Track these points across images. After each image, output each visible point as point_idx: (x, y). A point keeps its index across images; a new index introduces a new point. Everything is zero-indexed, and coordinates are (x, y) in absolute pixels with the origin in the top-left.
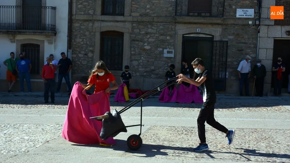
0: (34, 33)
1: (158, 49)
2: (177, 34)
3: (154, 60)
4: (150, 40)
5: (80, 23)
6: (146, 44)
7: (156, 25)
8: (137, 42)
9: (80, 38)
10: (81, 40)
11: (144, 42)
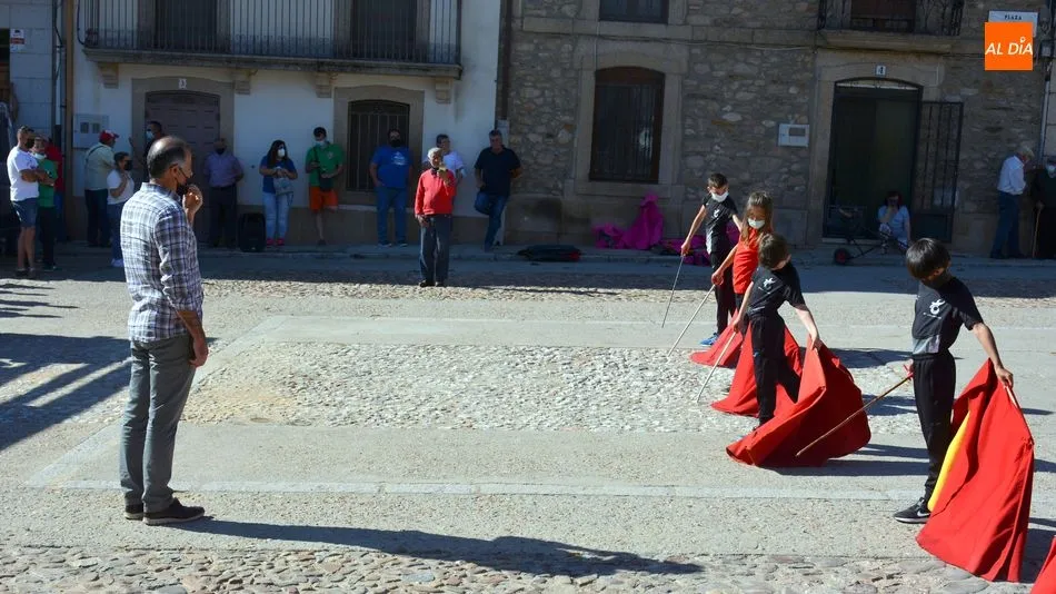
0: (404, 70)
1: (764, 122)
2: (820, 81)
3: (749, 154)
4: (740, 95)
5: (535, 41)
6: (728, 108)
7: (758, 54)
8: (702, 102)
9: (535, 87)
10: (537, 93)
11: (723, 102)
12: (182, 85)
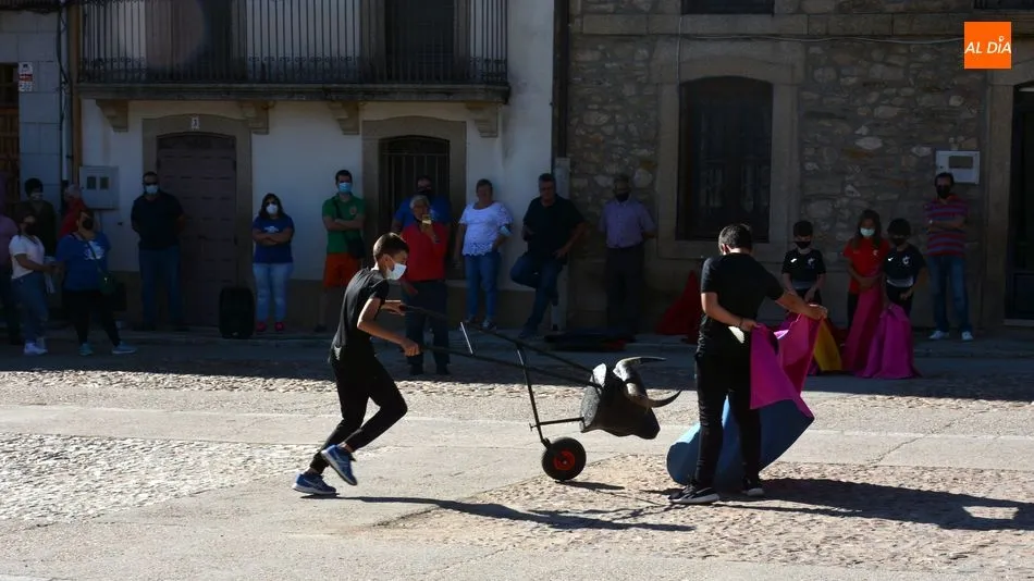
0: (423, 95)
1: (914, 150)
2: (992, 86)
3: (896, 196)
4: (880, 111)
5: (601, 47)
6: (863, 130)
7: (903, 50)
8: (827, 123)
9: (601, 110)
10: (604, 118)
11: (857, 123)
12: (195, 126)
